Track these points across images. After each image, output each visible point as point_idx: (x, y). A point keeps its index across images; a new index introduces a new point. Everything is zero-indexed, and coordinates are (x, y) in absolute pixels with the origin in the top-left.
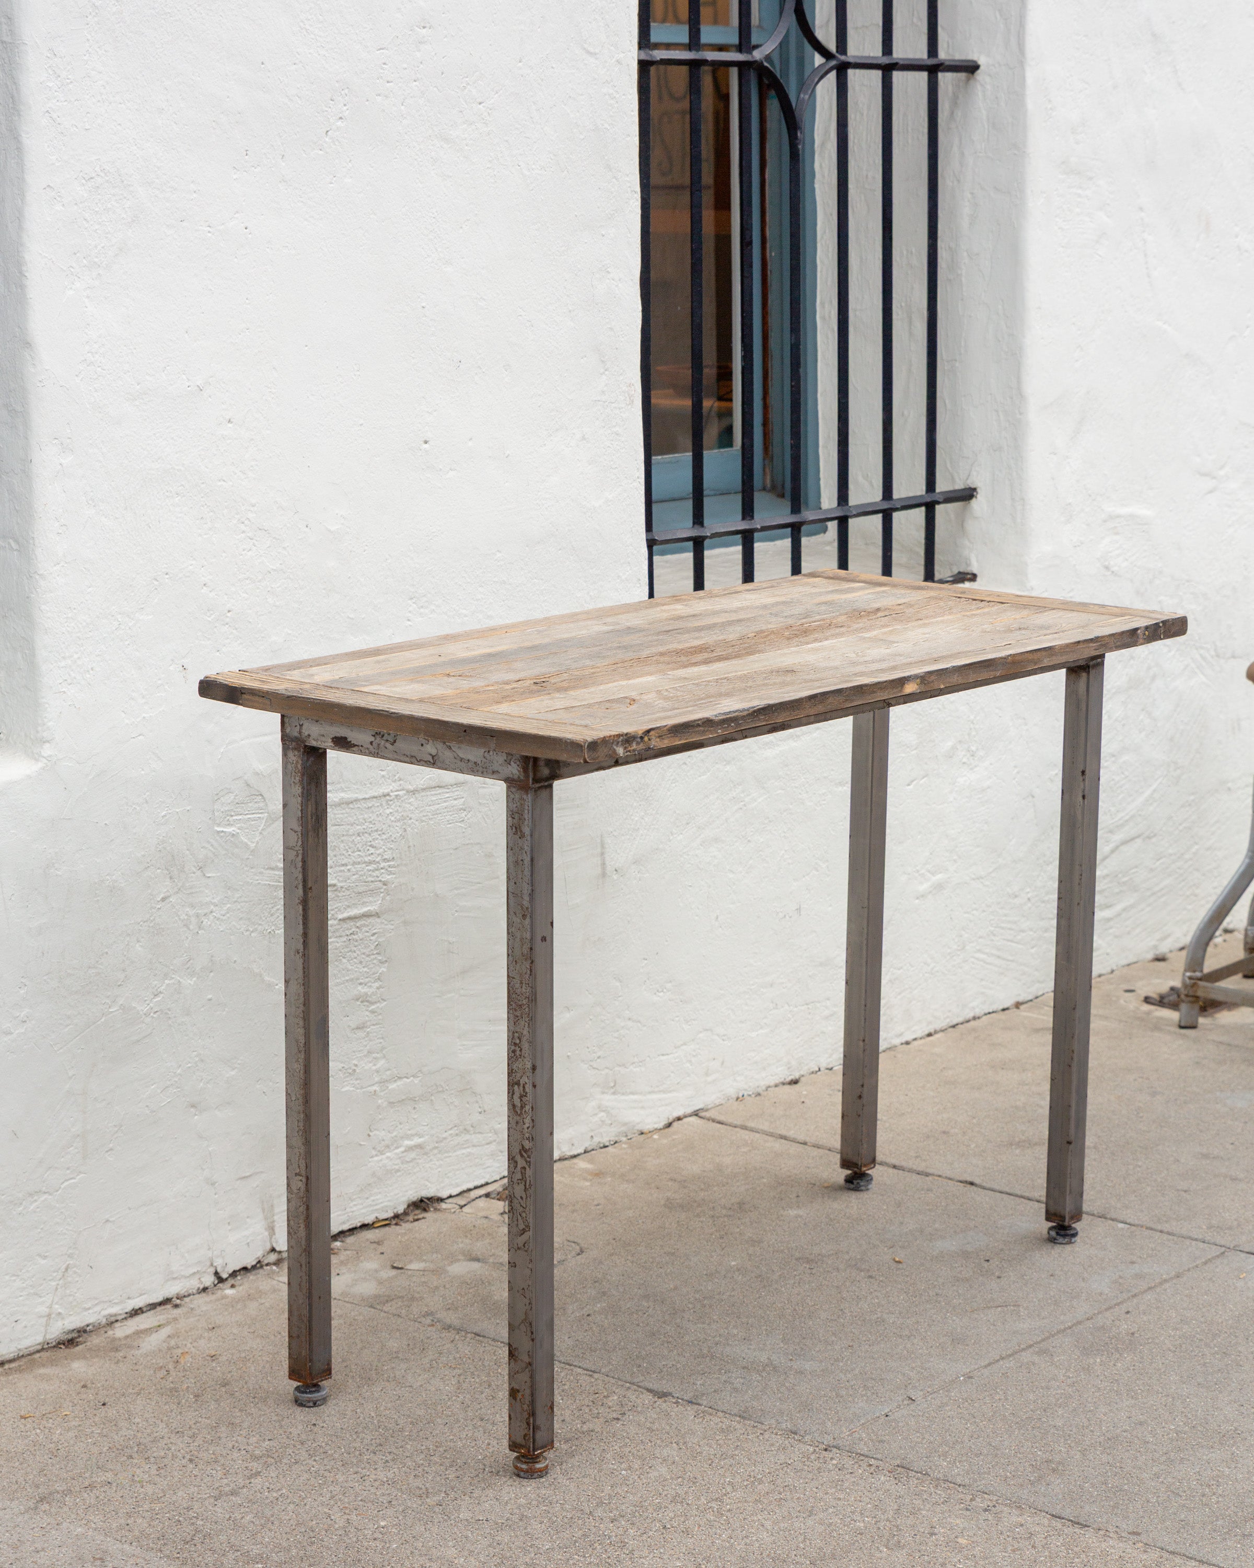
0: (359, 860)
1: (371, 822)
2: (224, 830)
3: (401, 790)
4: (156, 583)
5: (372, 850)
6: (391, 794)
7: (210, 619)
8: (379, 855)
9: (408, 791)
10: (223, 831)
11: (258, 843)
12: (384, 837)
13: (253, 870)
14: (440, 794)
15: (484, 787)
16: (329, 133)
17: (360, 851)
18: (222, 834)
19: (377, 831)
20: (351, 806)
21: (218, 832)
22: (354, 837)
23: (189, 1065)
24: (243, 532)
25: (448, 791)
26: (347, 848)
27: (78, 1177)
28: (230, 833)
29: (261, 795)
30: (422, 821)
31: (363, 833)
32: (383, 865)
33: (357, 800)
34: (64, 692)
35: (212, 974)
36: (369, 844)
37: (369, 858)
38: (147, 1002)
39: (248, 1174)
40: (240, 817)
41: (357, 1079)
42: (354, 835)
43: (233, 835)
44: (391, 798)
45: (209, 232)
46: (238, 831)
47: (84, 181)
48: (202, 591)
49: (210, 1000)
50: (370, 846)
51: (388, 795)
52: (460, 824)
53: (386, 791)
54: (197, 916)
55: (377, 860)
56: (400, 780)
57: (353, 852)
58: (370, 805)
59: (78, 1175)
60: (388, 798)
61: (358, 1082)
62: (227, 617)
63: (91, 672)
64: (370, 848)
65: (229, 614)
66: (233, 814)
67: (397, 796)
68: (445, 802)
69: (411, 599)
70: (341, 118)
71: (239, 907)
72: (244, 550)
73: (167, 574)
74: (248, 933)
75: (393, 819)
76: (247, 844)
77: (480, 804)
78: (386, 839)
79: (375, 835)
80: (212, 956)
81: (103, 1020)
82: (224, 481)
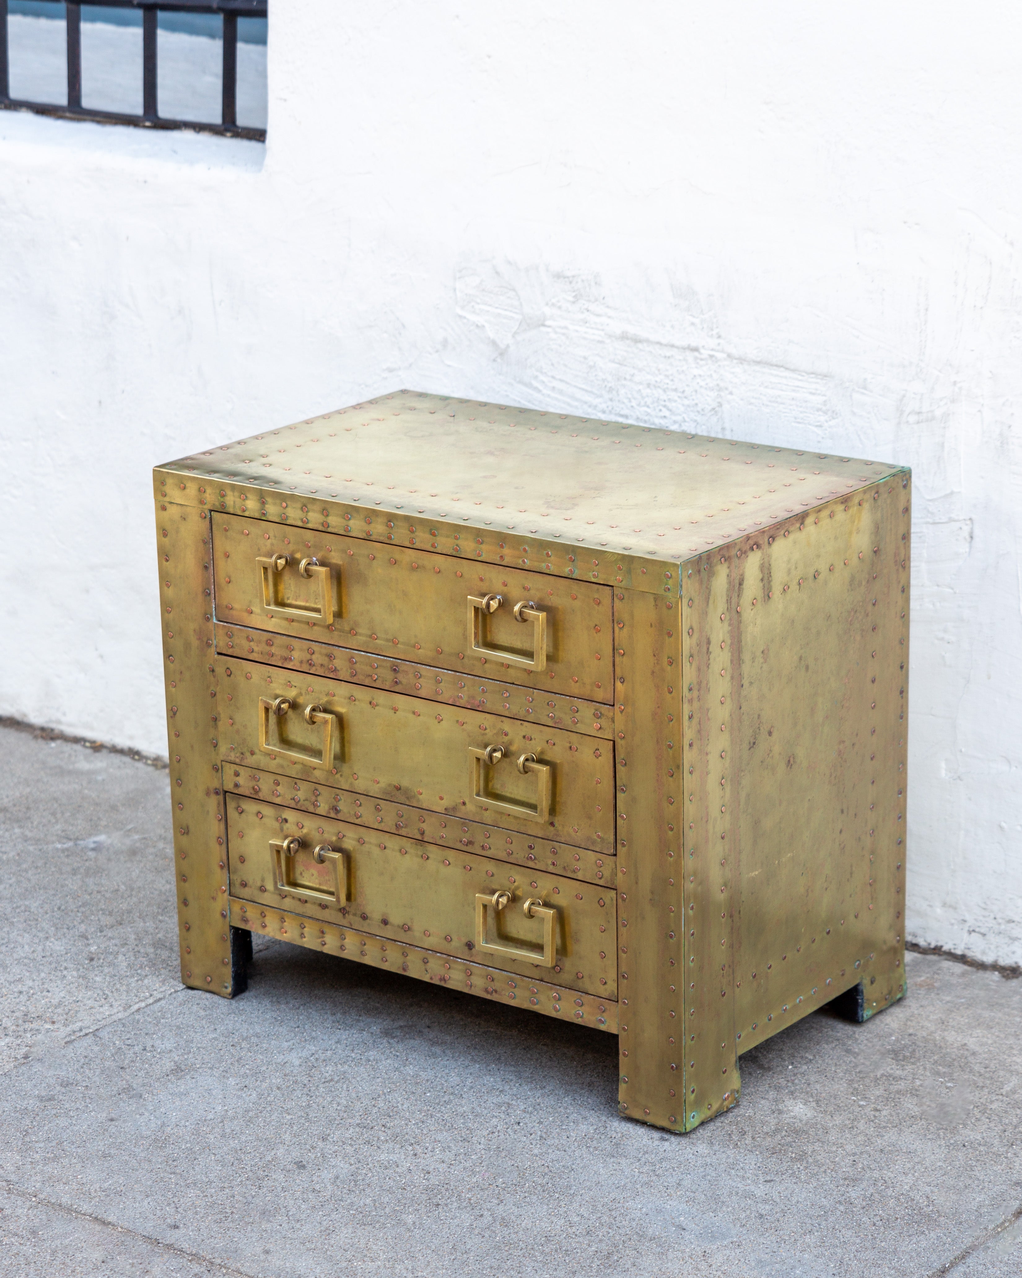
0: (646, 418)
1: (667, 376)
2: (467, 316)
3: (718, 351)
5: (667, 413)
6: (702, 351)
8: (675, 422)
9: (729, 356)
10: (465, 318)
11: (508, 346)
12: (686, 402)
14: (786, 377)
15: (863, 394)
17: (648, 407)
18: (465, 321)
19: (676, 390)
20: (640, 346)
21: (460, 317)
22: (641, 387)
25: (800, 378)
26: (630, 396)
28: (474, 322)
29: (514, 290)
30: (751, 404)
31: (655, 386)
33: (648, 341)
36: (663, 403)
40: (489, 308)
42: (640, 383)
43: (477, 326)
44: (703, 357)
46: (485, 324)
50: (665, 406)
51: (696, 349)
52: (815, 429)
53: (694, 344)
56: (719, 337)
57: (639, 405)
58: (668, 354)
60: (696, 354)
64: (664, 409)
66: (479, 301)
67: (711, 356)
68: (794, 391)
75: (702, 383)
76: (496, 344)
77: (854, 414)
78: (688, 406)
79: (674, 396)
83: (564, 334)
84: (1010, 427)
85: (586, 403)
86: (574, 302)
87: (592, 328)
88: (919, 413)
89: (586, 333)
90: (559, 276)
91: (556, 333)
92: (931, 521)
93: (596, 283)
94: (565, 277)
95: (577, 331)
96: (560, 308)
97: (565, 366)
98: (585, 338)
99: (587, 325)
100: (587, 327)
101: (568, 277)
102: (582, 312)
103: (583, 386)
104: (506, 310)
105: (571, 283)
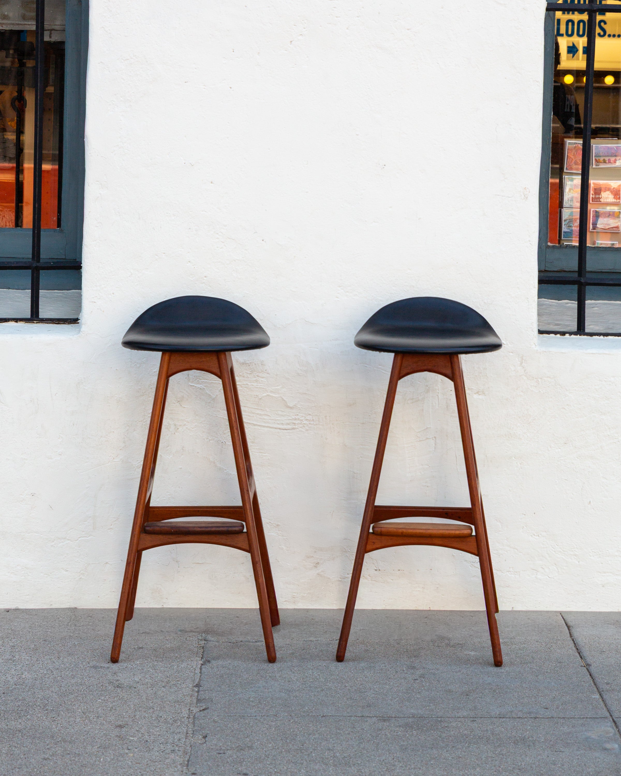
2: (195, 385)
4: (157, 257)
7: (192, 279)
11: (217, 395)
13: (213, 409)
16: (293, 42)
18: (194, 387)
21: (191, 386)
23: (164, 498)
24: (218, 238)
27: (89, 537)
28: (199, 387)
32: (305, 422)
34: (95, 302)
35: (183, 456)
37: (295, 417)
38: (139, 461)
39: (201, 562)
40: (206, 381)
41: (279, 530)
43: (201, 389)
45: (204, 88)
46: (204, 387)
47: (122, 61)
48: (187, 264)
49: (181, 468)
54: (175, 425)
55: (301, 419)
59: (89, 536)
61: (280, 532)
62: (204, 279)
63: (112, 295)
65: (205, 278)
66: (201, 378)
69: (340, 287)
70: (301, 35)
71: (203, 426)
72: (217, 247)
73: (164, 253)
74: (208, 440)
76: (210, 395)
80: (183, 447)
81: (109, 464)
82: (205, 211)
83: (245, 387)
84: (450, 400)
85: (258, 414)
86: (251, 374)
87: (260, 383)
88: (412, 399)
89: (257, 385)
90: (243, 364)
91: (242, 387)
92: (418, 440)
93: (262, 364)
94: (246, 364)
95: (253, 385)
96: (244, 377)
97: (246, 400)
98: (257, 388)
99: (258, 382)
100: (258, 383)
101: (248, 364)
102: (255, 377)
103: (256, 407)
104: (215, 380)
105: (249, 366)
